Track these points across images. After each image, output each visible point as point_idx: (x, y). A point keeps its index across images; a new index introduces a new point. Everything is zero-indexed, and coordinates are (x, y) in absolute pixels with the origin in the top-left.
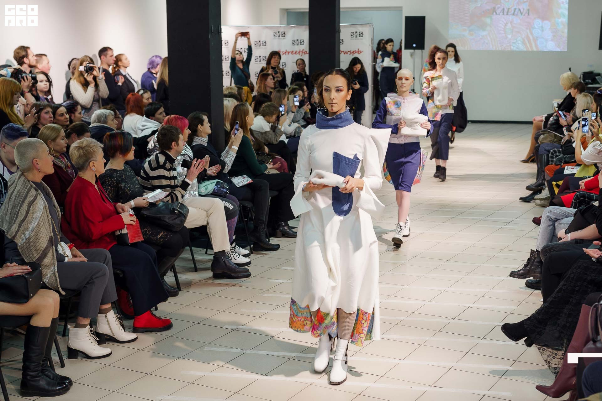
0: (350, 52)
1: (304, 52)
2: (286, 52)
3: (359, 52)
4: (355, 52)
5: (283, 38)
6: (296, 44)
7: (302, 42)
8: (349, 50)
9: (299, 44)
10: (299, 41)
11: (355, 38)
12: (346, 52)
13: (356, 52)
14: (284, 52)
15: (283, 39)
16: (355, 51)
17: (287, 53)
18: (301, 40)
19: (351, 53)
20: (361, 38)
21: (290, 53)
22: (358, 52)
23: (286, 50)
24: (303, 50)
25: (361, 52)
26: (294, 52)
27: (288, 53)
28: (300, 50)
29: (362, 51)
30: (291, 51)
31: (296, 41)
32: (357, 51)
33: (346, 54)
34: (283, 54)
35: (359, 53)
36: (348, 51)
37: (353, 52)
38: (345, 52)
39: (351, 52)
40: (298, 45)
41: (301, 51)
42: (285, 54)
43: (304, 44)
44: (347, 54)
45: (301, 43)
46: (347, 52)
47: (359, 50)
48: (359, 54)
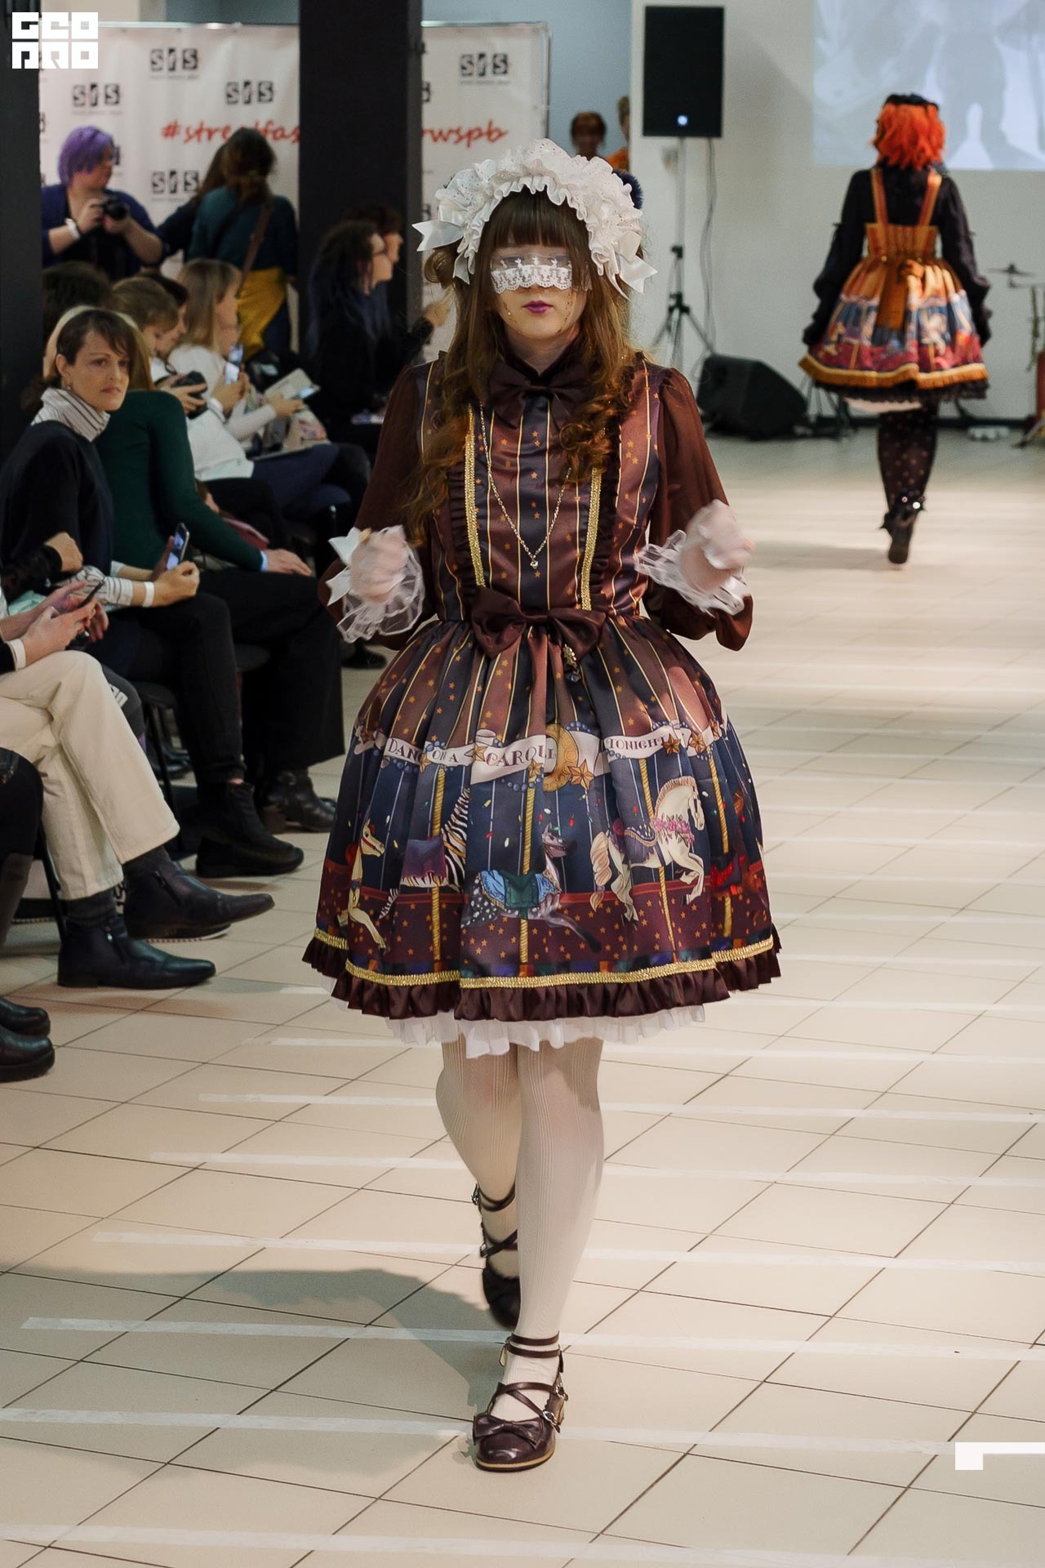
0: (458, 131)
1: (275, 132)
2: (199, 132)
3: (492, 135)
4: (476, 134)
5: (187, 74)
6: (241, 98)
7: (264, 94)
8: (455, 127)
9: (255, 97)
10: (254, 88)
11: (476, 77)
12: (441, 133)
13: (480, 135)
14: (192, 132)
15: (192, 78)
16: (479, 129)
17: (204, 135)
18: (259, 86)
19: (461, 138)
20: (503, 77)
21: (217, 138)
22: (489, 133)
23: (202, 124)
24: (270, 122)
25: (501, 134)
27: (211, 133)
28: (257, 124)
29: (503, 129)
30: (221, 125)
31: (239, 88)
32: (485, 129)
33: (440, 141)
34: (190, 137)
35: (494, 135)
36: (451, 131)
37: (470, 134)
38: (436, 133)
39: (463, 132)
40: (248, 102)
41: (261, 126)
42: (194, 140)
43: (276, 97)
44: (445, 139)
45: (261, 95)
46: (445, 132)
47: (495, 126)
48: (493, 141)
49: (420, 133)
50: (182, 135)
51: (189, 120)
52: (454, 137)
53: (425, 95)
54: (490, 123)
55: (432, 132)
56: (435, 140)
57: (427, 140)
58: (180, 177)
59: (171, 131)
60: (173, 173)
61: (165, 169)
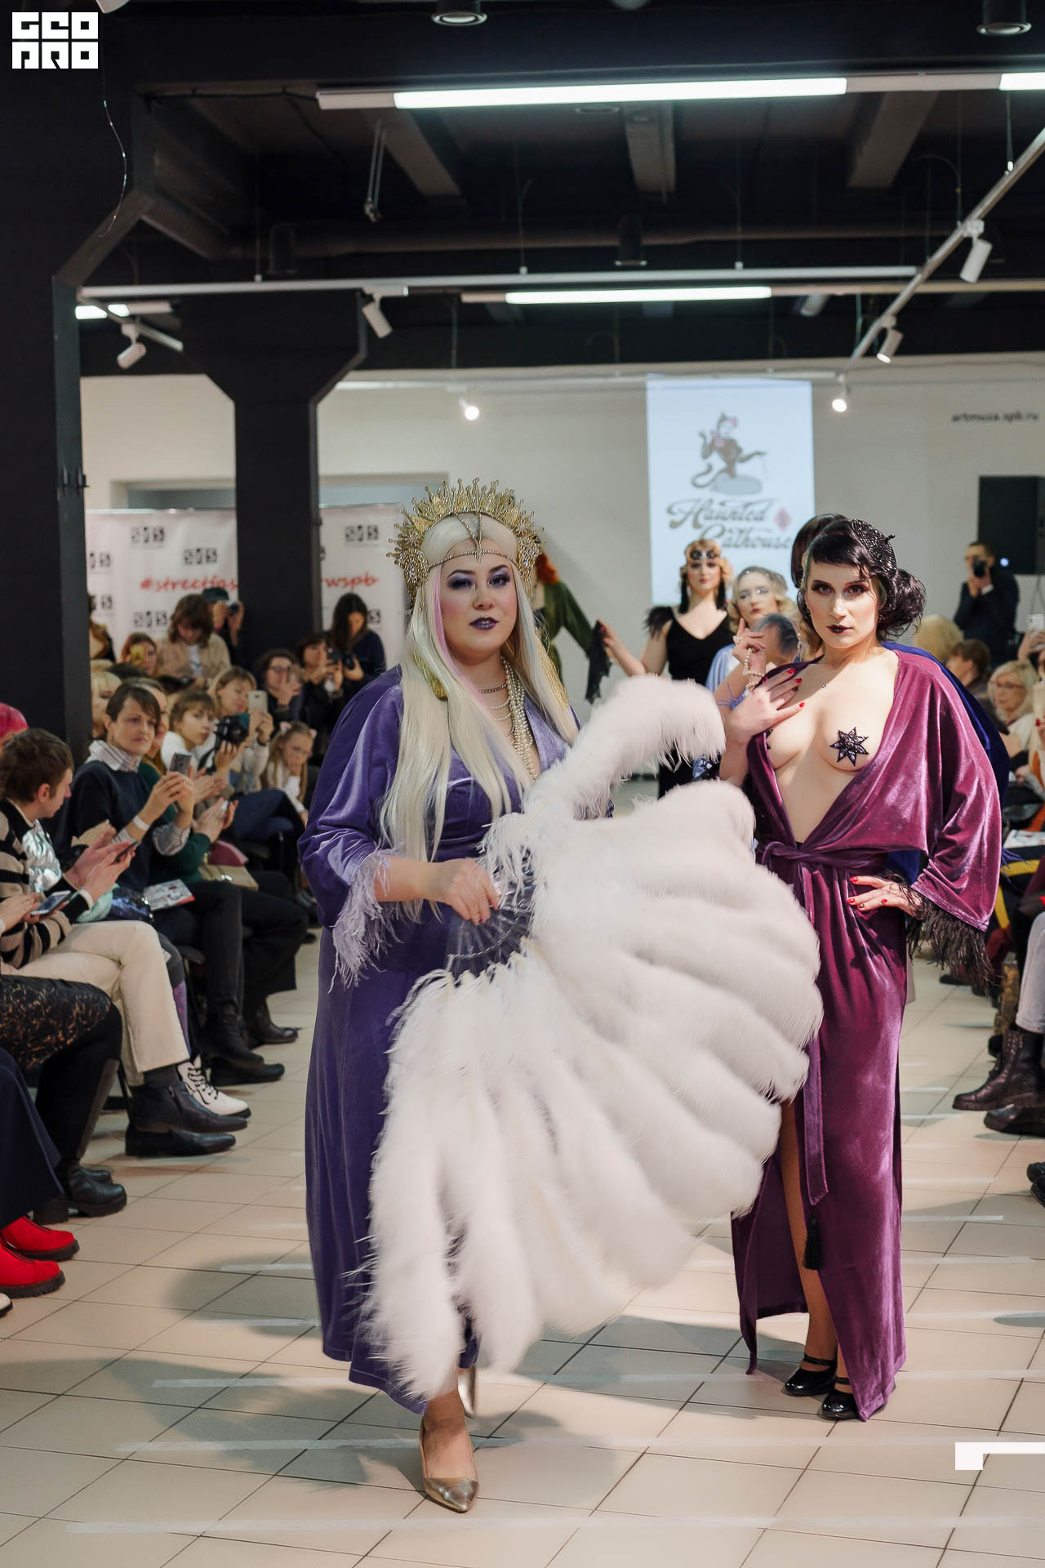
0: (344, 580)
1: (218, 583)
2: (166, 585)
3: (368, 580)
4: (357, 581)
5: (156, 544)
6: (194, 560)
7: (210, 556)
8: (342, 576)
9: (204, 560)
10: (203, 553)
11: (356, 542)
12: (333, 581)
13: (360, 582)
14: (162, 583)
15: (160, 547)
16: (358, 578)
17: (170, 587)
18: (208, 551)
19: (346, 584)
20: (375, 542)
21: (179, 587)
22: (366, 580)
23: (168, 580)
24: (215, 577)
25: (374, 581)
26: (190, 583)
27: (174, 585)
28: (206, 578)
29: (375, 578)
30: (180, 581)
31: (194, 553)
32: (363, 577)
33: (333, 588)
34: (159, 589)
35: (370, 582)
36: (340, 580)
37: (353, 581)
38: (330, 581)
39: (349, 580)
40: (199, 562)
41: (209, 579)
42: (164, 591)
43: (218, 559)
44: (336, 585)
45: (208, 557)
46: (336, 580)
47: (369, 575)
48: (368, 585)
49: (320, 580)
50: (154, 587)
51: (159, 575)
52: (342, 584)
53: (322, 555)
54: (367, 574)
55: (327, 580)
56: (329, 585)
57: (324, 585)
58: (153, 616)
59: (146, 584)
60: (148, 613)
61: (143, 609)
